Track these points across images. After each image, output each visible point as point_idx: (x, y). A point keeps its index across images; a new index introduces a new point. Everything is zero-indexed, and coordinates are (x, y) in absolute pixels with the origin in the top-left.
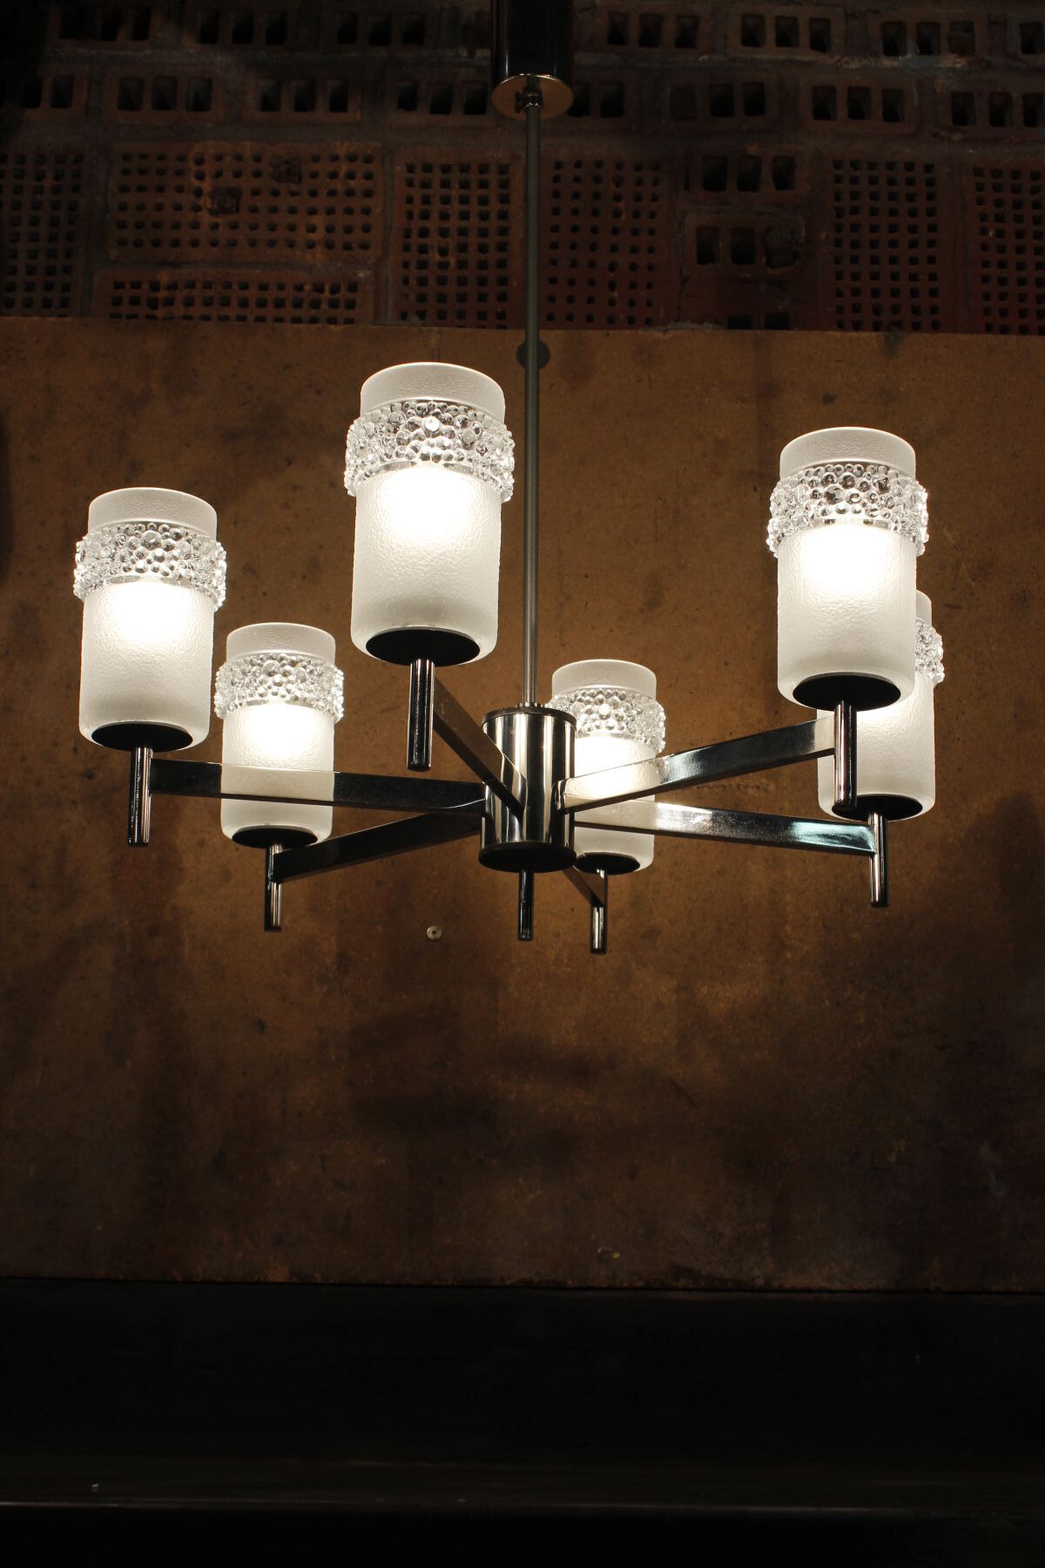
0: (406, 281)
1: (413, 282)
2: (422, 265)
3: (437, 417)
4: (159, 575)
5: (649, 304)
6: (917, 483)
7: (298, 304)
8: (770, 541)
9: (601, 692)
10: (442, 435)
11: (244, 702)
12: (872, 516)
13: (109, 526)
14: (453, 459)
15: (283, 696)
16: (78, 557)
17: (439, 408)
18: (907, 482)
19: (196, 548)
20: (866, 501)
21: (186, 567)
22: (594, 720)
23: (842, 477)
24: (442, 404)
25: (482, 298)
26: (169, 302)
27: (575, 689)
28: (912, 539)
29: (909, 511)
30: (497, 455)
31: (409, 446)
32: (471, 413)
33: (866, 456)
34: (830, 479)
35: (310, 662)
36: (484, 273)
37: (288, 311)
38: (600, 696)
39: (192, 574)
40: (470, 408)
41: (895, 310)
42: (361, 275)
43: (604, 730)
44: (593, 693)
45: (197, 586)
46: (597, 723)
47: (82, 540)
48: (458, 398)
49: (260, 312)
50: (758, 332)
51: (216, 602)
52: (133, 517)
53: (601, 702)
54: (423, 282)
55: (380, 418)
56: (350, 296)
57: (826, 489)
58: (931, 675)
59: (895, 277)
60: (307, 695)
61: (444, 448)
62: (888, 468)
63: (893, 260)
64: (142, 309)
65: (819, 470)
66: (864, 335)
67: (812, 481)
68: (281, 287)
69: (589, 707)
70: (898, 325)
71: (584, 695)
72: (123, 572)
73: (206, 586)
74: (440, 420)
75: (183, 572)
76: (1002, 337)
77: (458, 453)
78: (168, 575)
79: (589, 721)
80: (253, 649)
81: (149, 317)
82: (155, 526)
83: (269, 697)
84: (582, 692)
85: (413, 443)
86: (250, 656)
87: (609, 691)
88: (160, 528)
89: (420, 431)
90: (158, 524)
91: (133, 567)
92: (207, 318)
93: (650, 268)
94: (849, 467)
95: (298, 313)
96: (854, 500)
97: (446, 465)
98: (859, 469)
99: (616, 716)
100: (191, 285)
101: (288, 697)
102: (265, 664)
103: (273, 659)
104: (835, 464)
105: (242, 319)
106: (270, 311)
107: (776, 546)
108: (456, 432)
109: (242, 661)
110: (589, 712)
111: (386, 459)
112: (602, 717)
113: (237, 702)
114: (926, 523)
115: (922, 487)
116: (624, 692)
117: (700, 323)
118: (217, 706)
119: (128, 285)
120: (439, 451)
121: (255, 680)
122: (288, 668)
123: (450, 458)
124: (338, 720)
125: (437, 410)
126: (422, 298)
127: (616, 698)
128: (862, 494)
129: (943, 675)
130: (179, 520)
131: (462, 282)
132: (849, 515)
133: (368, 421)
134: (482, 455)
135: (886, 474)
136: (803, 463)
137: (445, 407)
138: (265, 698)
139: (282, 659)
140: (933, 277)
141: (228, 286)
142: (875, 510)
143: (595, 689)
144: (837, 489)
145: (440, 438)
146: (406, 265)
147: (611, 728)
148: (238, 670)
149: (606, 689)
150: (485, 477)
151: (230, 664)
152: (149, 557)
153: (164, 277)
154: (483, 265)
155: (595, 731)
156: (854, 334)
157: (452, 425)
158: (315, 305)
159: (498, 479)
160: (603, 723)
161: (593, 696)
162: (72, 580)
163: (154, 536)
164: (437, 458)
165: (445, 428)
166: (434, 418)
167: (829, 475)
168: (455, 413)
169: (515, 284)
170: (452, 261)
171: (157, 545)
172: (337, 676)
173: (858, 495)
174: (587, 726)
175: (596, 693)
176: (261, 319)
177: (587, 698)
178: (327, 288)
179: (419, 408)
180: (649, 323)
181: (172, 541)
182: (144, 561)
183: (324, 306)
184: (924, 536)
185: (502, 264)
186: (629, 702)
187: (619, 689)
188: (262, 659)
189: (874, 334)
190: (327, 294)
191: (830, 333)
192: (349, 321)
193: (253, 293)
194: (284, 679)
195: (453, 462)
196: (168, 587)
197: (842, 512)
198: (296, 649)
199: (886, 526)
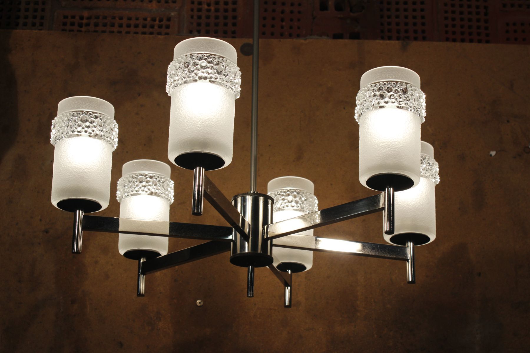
0: (192, 17)
1: (195, 17)
2: (200, 10)
3: (206, 61)
4: (87, 134)
5: (299, 28)
6: (421, 90)
7: (144, 26)
8: (356, 117)
9: (288, 191)
10: (208, 68)
11: (129, 194)
12: (400, 104)
13: (66, 113)
14: (213, 78)
15: (146, 192)
16: (52, 127)
17: (207, 56)
18: (416, 90)
19: (104, 123)
20: (397, 97)
21: (99, 131)
22: (285, 203)
23: (386, 87)
24: (208, 55)
25: (226, 25)
26: (88, 25)
27: (277, 189)
28: (418, 115)
29: (417, 102)
30: (233, 77)
31: (194, 73)
32: (221, 59)
33: (397, 79)
34: (381, 89)
35: (158, 176)
36: (226, 14)
37: (140, 29)
38: (288, 192)
39: (102, 133)
40: (221, 57)
41: (406, 31)
42: (172, 14)
43: (290, 207)
44: (285, 191)
45: (105, 139)
46: (287, 204)
47: (54, 119)
48: (215, 52)
49: (128, 29)
50: (346, 40)
51: (113, 147)
52: (77, 109)
53: (289, 195)
54: (200, 17)
55: (181, 61)
56: (168, 23)
57: (379, 93)
58: (434, 180)
59: (406, 17)
60: (157, 191)
61: (209, 74)
62: (407, 84)
63: (406, 10)
64: (76, 28)
65: (376, 85)
66: (393, 42)
67: (373, 90)
68: (137, 19)
69: (283, 197)
70: (407, 38)
71: (281, 192)
72: (71, 132)
73: (109, 139)
74: (207, 61)
75: (98, 133)
76: (453, 43)
77: (215, 76)
78: (91, 134)
79: (283, 204)
80: (133, 171)
81: (78, 31)
82: (86, 113)
83: (140, 192)
84: (280, 191)
85: (195, 71)
86: (132, 174)
87: (292, 190)
88: (88, 114)
89: (198, 66)
90: (88, 112)
91: (76, 130)
92: (104, 32)
93: (299, 12)
94: (390, 83)
95: (145, 30)
96: (392, 97)
97: (210, 81)
98: (394, 84)
99: (295, 201)
100: (97, 17)
101: (149, 192)
102: (139, 178)
103: (142, 175)
104: (383, 82)
105: (120, 32)
106: (132, 29)
107: (359, 119)
108: (214, 67)
109: (129, 176)
110: (283, 200)
111: (183, 79)
112: (289, 201)
113: (126, 194)
114: (425, 108)
115: (423, 92)
116: (299, 191)
117: (321, 36)
118: (117, 196)
119: (69, 17)
120: (206, 75)
121: (134, 185)
122: (149, 179)
123: (211, 78)
124: (172, 203)
125: (206, 57)
126: (199, 25)
127: (295, 193)
128: (395, 95)
129: (439, 180)
130: (97, 110)
131: (217, 18)
132: (390, 104)
133: (176, 63)
134: (226, 76)
135: (406, 86)
136: (370, 82)
137: (209, 56)
138: (138, 193)
139: (146, 175)
140: (423, 17)
141: (114, 18)
142: (401, 101)
143: (287, 189)
144: (384, 93)
145: (207, 69)
146: (192, 10)
147: (293, 207)
148: (127, 180)
149: (291, 189)
150: (228, 87)
151: (123, 178)
152: (83, 126)
153: (86, 14)
154: (226, 11)
155: (286, 208)
156: (388, 42)
157: (213, 64)
158: (152, 27)
159: (233, 88)
160: (289, 204)
161: (285, 192)
162: (50, 137)
163: (86, 117)
164: (205, 78)
165: (209, 65)
166: (204, 61)
167: (381, 87)
168: (214, 59)
169: (240, 19)
170: (213, 8)
171: (86, 121)
172: (171, 183)
173: (394, 95)
174: (282, 206)
175: (286, 191)
176: (128, 33)
177: (283, 193)
178: (157, 19)
179: (198, 57)
180: (298, 36)
181: (93, 119)
182: (81, 128)
183: (156, 27)
184: (424, 114)
185: (234, 10)
186: (301, 195)
187: (297, 190)
188: (137, 175)
189: (397, 42)
190: (157, 22)
191: (378, 41)
192: (167, 34)
193: (125, 21)
194: (147, 184)
195: (213, 80)
196: (91, 138)
197: (386, 103)
198: (153, 171)
199: (407, 109)
